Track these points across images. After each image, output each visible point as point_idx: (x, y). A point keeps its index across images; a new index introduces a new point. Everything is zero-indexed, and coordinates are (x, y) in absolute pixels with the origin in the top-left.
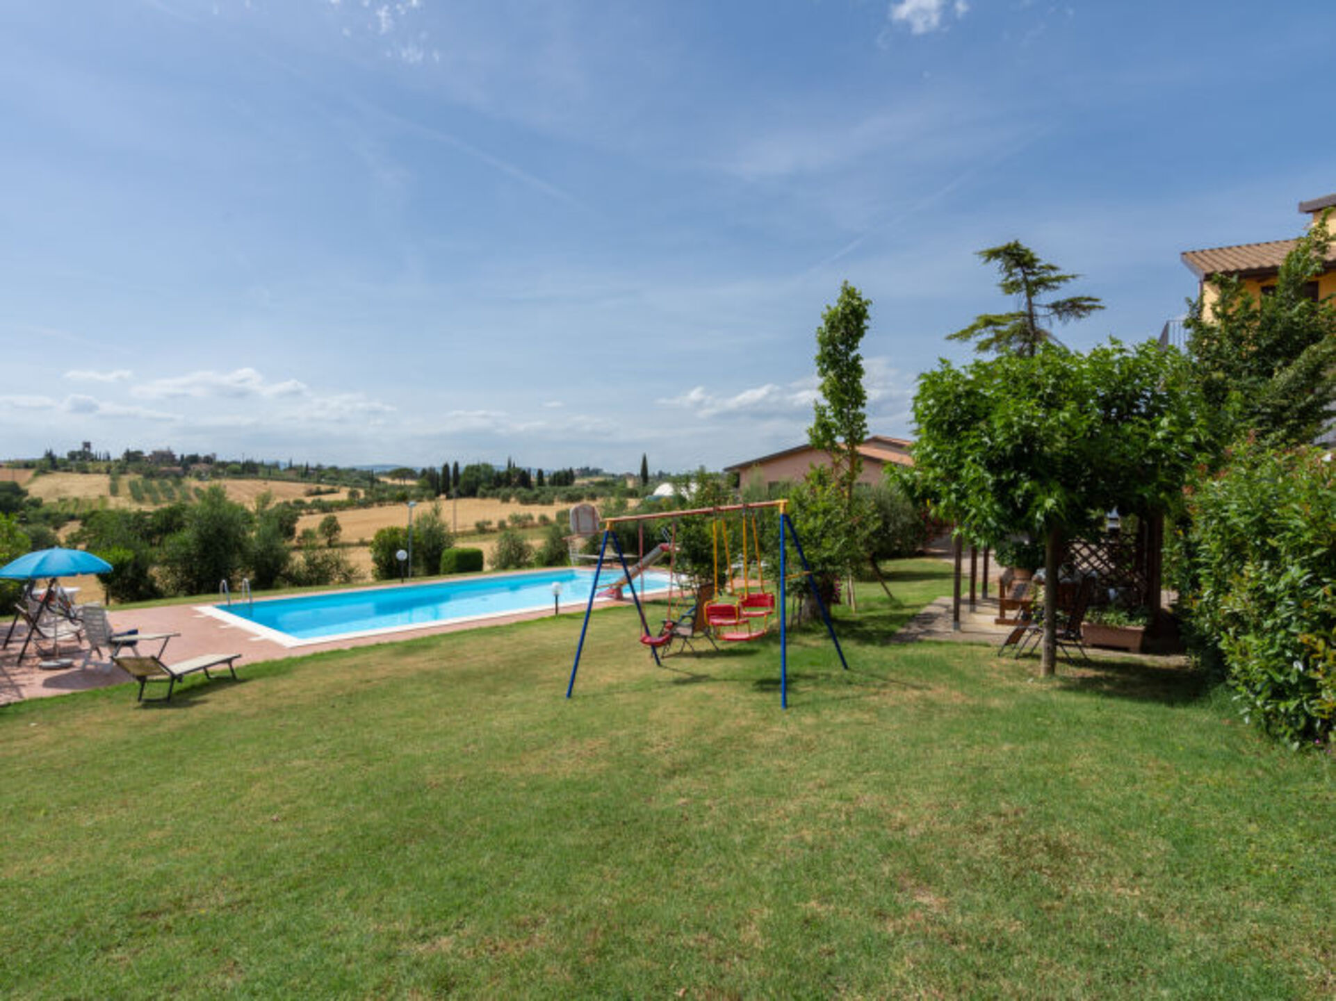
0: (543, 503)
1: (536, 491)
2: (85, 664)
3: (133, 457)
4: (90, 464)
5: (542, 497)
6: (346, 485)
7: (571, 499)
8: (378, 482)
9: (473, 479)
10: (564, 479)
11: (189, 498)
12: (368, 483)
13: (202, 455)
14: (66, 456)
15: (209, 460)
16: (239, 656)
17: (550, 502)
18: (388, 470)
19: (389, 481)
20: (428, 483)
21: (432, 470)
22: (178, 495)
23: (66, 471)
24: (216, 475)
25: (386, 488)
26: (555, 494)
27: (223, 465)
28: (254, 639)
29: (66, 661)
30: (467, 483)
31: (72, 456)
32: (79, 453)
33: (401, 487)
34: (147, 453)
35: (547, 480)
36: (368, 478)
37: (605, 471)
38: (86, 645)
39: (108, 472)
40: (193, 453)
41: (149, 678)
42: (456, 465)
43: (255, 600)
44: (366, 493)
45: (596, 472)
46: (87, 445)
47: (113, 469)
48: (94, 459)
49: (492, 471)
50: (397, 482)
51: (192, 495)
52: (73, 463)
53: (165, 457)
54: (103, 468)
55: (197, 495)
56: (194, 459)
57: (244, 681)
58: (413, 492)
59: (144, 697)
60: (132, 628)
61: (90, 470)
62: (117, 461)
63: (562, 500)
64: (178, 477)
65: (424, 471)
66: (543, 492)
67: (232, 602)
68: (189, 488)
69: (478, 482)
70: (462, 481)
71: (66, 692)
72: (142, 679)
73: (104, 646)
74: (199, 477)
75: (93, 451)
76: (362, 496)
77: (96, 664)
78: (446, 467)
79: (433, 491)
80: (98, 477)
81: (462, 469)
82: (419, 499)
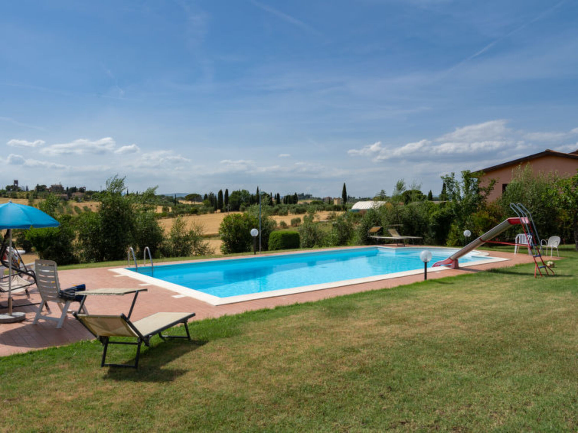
0: (281, 215)
1: (276, 207)
2: (37, 319)
3: (40, 189)
4: (18, 193)
5: (280, 211)
6: (160, 205)
7: (299, 212)
8: (178, 203)
9: (237, 200)
10: (292, 200)
11: (72, 213)
12: (172, 204)
13: (78, 187)
14: (5, 189)
15: (82, 190)
16: (194, 315)
17: (286, 214)
18: (184, 196)
19: (184, 202)
20: (209, 202)
21: (212, 195)
22: (65, 210)
23: (5, 197)
24: (86, 199)
25: (184, 206)
26: (288, 209)
27: (90, 193)
28: (176, 297)
29: (19, 314)
30: (233, 202)
31: (8, 188)
32: (12, 186)
33: (192, 206)
34: (48, 187)
35: (282, 201)
36: (173, 200)
37: (314, 196)
38: (36, 298)
39: (28, 198)
40: (73, 186)
41: (112, 339)
42: (227, 191)
43: (155, 265)
44: (173, 209)
45: (308, 197)
46: (16, 182)
47: (30, 196)
48: (20, 190)
49: (248, 195)
50: (190, 203)
51: (73, 210)
52: (9, 192)
53: (58, 189)
54: (25, 195)
55: (76, 211)
56: (74, 190)
57: (201, 343)
58: (200, 208)
59: (107, 362)
60: (79, 283)
61: (18, 196)
62: (32, 191)
63: (293, 213)
64: (66, 200)
65: (206, 196)
66: (281, 208)
67: (139, 266)
68: (71, 206)
69: (240, 202)
70: (230, 201)
71: (24, 350)
72: (105, 340)
73: (53, 300)
74: (77, 200)
75: (19, 186)
76: (170, 210)
77: (47, 319)
78: (221, 192)
79: (213, 208)
80: (21, 201)
81: (230, 193)
82: (205, 212)
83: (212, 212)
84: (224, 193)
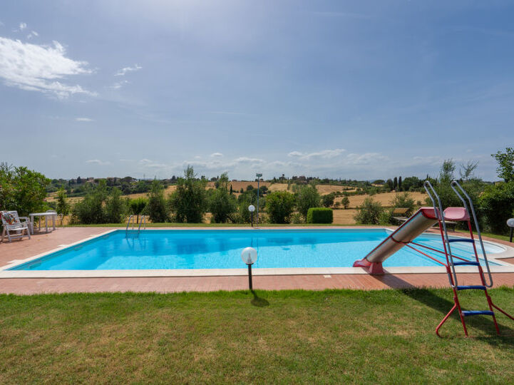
3: (294, 178)
6: (357, 187)
8: (370, 185)
9: (408, 183)
12: (366, 186)
14: (278, 179)
20: (388, 186)
21: (390, 180)
23: (278, 183)
25: (372, 188)
30: (405, 185)
31: (280, 178)
32: (282, 177)
33: (377, 187)
34: (298, 177)
39: (288, 183)
42: (400, 178)
44: (364, 190)
48: (285, 179)
49: (417, 180)
50: (377, 185)
52: (280, 180)
53: (303, 178)
56: (311, 178)
58: (382, 189)
61: (284, 182)
62: (290, 180)
64: (306, 184)
65: (387, 181)
69: (410, 185)
70: (402, 184)
74: (311, 184)
75: (285, 177)
76: (362, 190)
78: (396, 179)
79: (389, 189)
80: (285, 185)
81: (403, 180)
82: (384, 192)
83: (389, 192)
84: (398, 179)
